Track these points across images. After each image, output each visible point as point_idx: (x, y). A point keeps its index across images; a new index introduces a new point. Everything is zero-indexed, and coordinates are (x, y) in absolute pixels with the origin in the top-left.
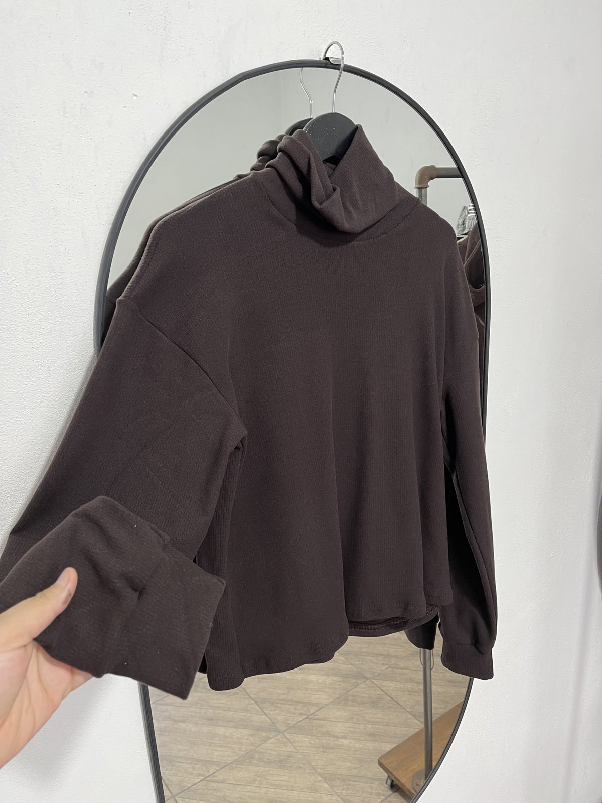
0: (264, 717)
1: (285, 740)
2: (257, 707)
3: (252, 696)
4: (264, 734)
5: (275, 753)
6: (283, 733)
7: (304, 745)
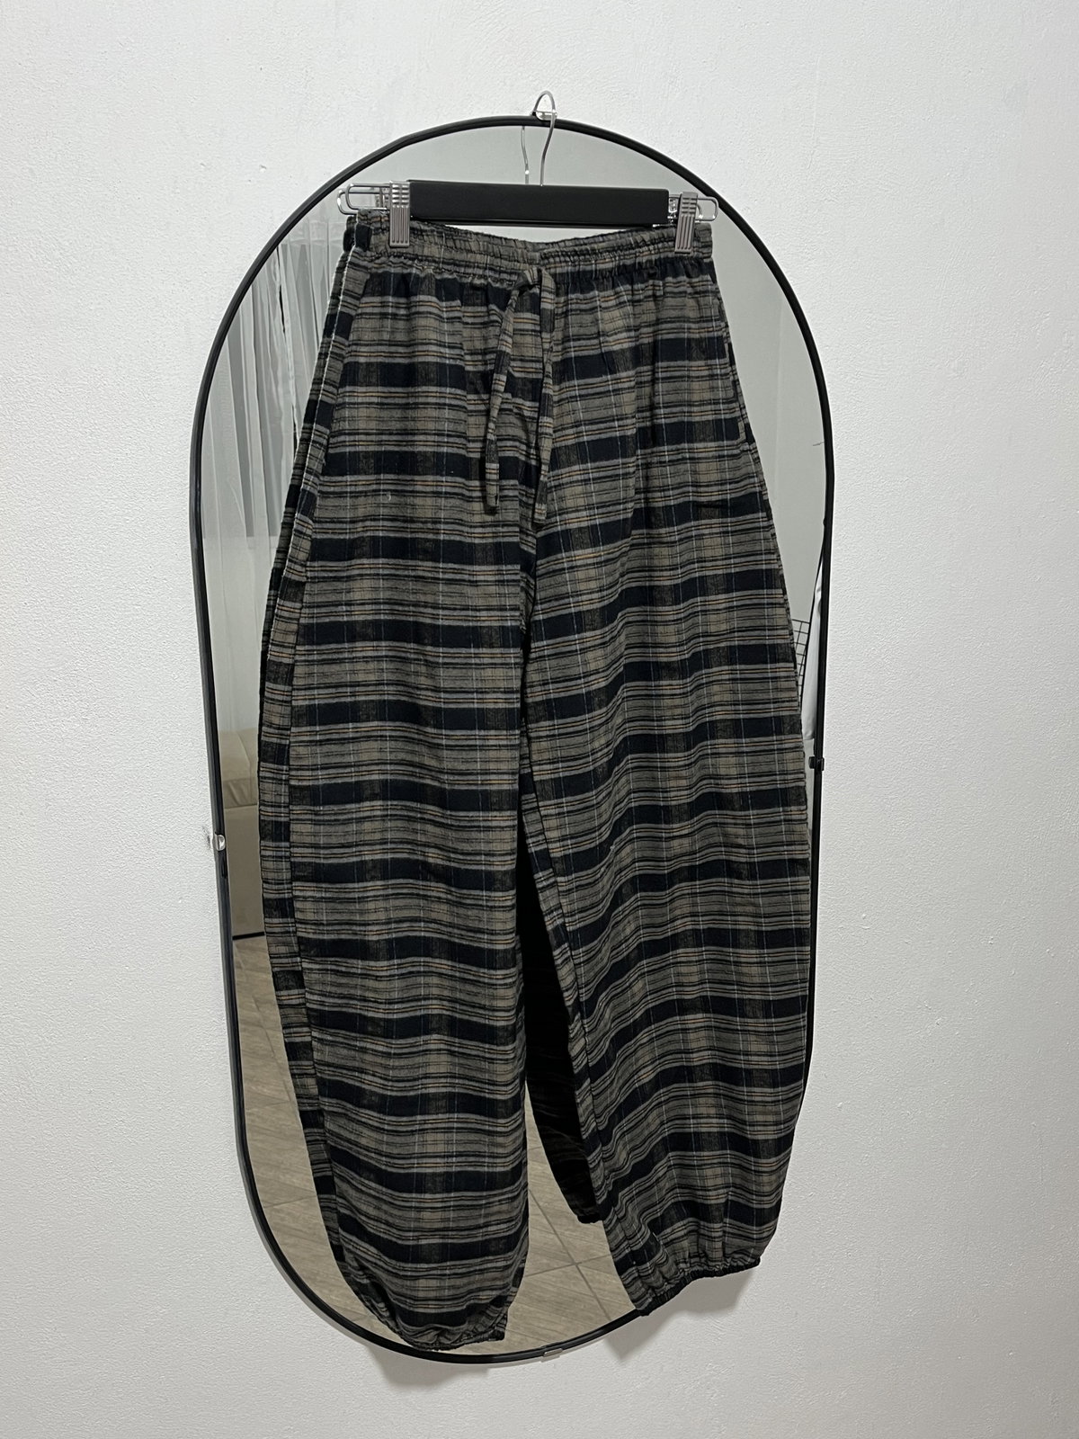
0: (552, 1236)
1: (578, 1275)
2: (545, 1221)
3: (541, 1204)
4: (545, 1261)
5: (555, 1290)
6: (577, 1265)
7: (607, 1288)
